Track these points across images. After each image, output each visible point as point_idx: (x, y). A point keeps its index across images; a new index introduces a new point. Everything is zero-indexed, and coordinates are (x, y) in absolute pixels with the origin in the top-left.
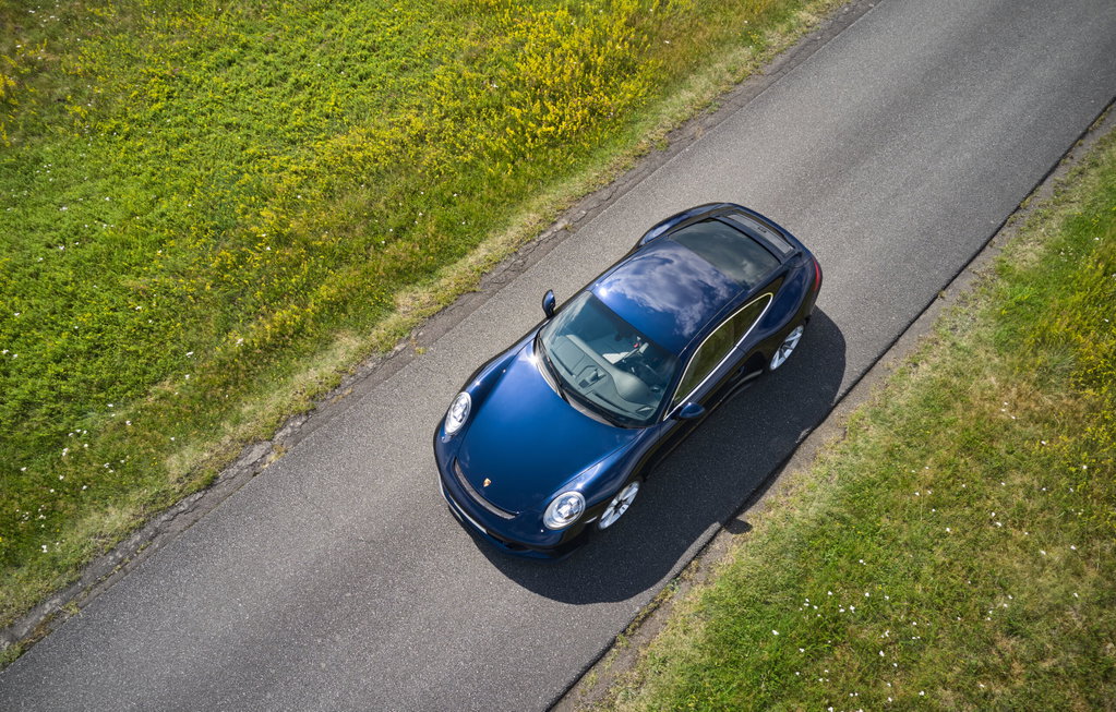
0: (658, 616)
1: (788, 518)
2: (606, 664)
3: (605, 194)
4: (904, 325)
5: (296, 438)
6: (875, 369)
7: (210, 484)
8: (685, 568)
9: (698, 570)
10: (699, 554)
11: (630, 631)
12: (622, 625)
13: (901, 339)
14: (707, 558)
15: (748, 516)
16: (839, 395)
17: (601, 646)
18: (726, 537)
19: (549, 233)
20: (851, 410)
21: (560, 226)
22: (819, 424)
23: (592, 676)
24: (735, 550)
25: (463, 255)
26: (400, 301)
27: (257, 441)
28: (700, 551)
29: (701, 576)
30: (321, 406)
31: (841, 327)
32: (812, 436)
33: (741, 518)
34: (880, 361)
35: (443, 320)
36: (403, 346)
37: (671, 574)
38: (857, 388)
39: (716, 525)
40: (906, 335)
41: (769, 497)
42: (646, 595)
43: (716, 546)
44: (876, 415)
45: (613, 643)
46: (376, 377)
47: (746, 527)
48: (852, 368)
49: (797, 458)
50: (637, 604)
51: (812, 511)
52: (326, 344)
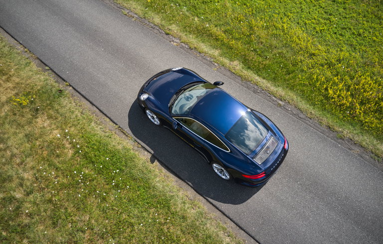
0: (124, 136)
1: (156, 176)
2: (111, 123)
3: (302, 116)
4: (250, 233)
5: (182, 47)
6: (225, 217)
7: (167, 34)
8: (139, 143)
9: (138, 147)
10: (143, 147)
11: (120, 129)
12: (121, 126)
13: (243, 232)
14: (142, 150)
15: (156, 163)
16: (209, 199)
17: (115, 121)
18: (149, 156)
19: (275, 99)
20: (202, 204)
21: (280, 102)
22: (195, 191)
23: (108, 120)
24: (144, 158)
25: (259, 76)
26: (235, 62)
27: (180, 40)
28: (144, 147)
29: (136, 148)
30: (193, 50)
31: (244, 204)
32: (190, 188)
33: (156, 161)
34: (229, 220)
35: (229, 74)
36: (217, 65)
37: (136, 139)
38: (214, 208)
39: (153, 152)
40: (245, 234)
41: (164, 170)
42: (130, 132)
43: (146, 153)
44: (201, 213)
45: (117, 124)
46: (204, 61)
47: (152, 162)
48: (224, 206)
49: (180, 181)
50: (127, 130)
51: (158, 184)
52: (215, 48)
